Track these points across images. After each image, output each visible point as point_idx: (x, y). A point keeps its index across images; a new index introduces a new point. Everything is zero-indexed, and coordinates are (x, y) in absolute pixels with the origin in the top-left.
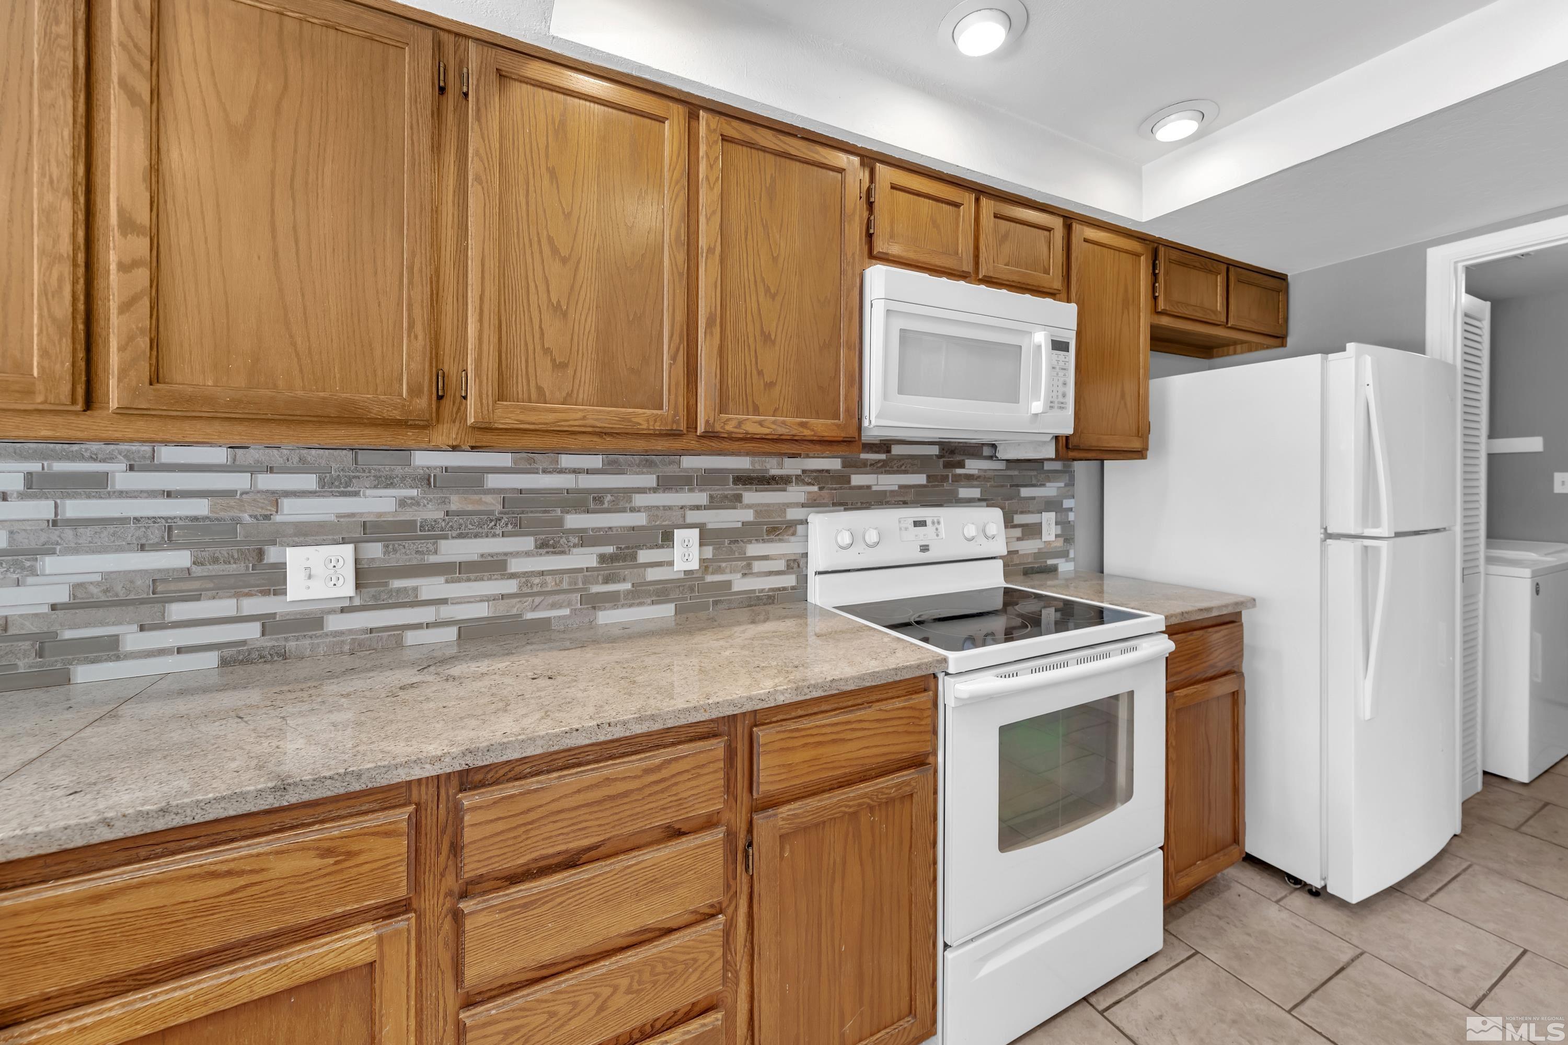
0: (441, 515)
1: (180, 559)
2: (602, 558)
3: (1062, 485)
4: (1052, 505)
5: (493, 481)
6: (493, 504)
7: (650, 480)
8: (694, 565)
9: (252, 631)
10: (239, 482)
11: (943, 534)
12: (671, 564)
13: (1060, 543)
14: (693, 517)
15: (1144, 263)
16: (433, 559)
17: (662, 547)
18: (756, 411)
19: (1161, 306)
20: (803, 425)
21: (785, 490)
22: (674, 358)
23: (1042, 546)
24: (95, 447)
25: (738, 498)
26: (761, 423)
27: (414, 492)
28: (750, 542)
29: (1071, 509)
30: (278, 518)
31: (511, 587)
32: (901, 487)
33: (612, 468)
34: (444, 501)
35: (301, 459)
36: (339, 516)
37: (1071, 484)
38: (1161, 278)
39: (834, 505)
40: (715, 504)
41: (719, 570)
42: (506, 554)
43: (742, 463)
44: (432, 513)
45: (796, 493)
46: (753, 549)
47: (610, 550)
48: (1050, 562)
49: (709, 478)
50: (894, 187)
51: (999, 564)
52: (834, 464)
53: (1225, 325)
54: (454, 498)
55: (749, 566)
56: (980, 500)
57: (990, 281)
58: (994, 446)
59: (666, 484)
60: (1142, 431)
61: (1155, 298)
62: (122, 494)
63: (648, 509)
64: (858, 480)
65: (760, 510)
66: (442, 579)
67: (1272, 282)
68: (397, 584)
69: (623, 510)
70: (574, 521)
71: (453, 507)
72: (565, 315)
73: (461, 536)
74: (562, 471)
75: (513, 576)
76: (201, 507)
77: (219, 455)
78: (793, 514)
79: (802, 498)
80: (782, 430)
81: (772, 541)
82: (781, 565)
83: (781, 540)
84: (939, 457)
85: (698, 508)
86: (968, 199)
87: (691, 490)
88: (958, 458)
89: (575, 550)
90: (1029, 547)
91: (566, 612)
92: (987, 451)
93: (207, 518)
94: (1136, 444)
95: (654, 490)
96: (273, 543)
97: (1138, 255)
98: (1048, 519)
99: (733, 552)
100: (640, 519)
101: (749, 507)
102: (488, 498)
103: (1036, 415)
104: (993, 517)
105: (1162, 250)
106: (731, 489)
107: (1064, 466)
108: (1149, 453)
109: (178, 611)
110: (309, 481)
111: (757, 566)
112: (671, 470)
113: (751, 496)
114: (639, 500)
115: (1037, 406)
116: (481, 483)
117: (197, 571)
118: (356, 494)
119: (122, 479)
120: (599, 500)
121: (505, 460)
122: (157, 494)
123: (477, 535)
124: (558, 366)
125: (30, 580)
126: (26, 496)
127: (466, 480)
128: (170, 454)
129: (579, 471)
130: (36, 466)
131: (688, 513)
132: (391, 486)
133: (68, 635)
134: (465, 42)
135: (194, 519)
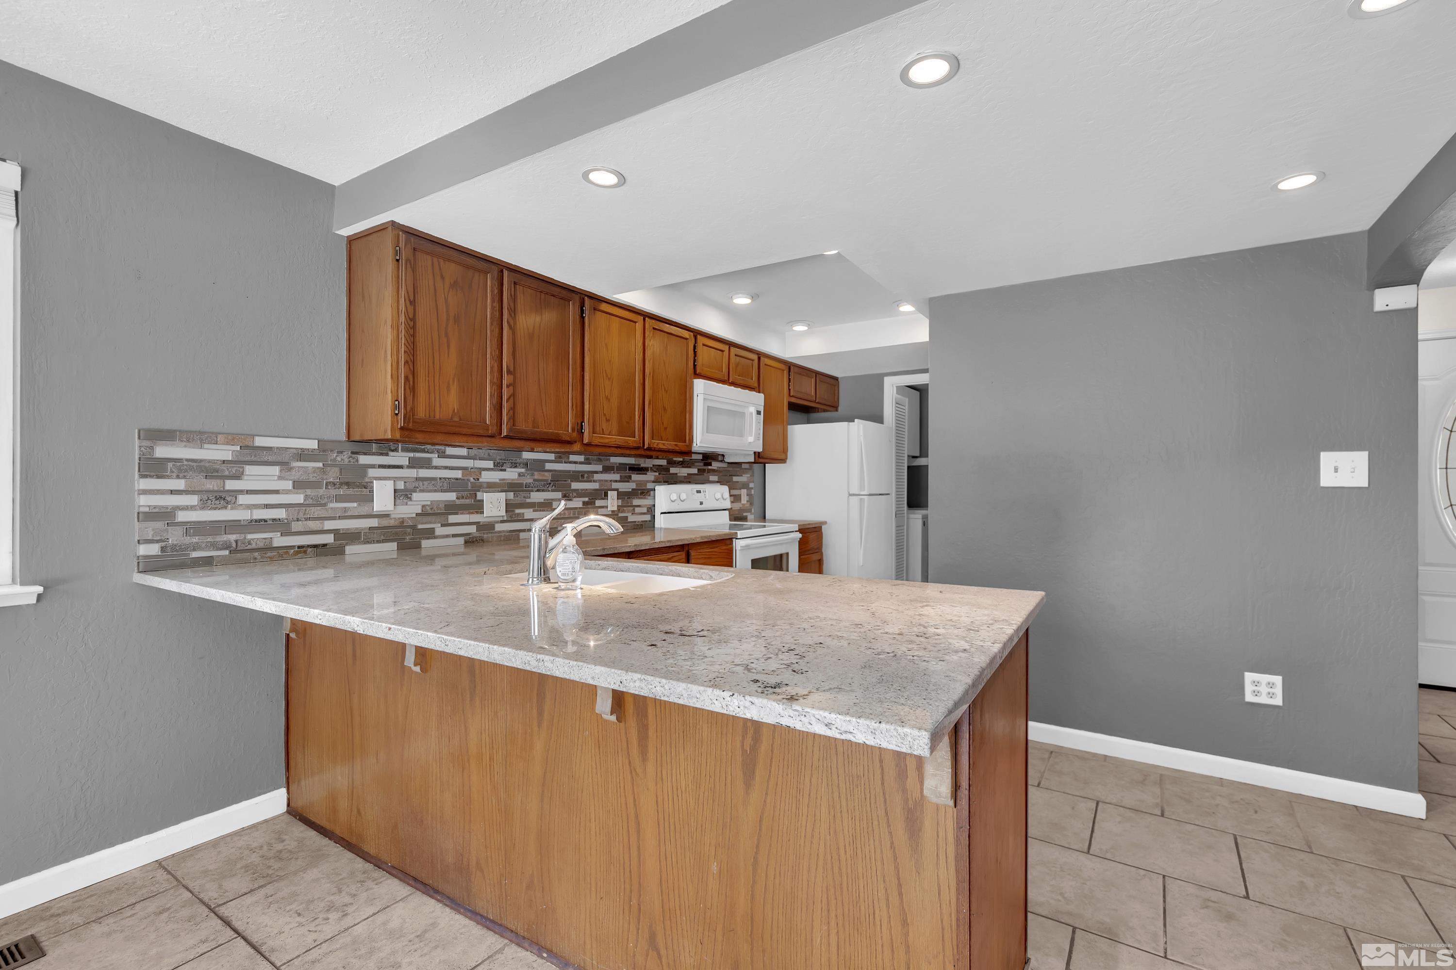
0: (531, 481)
1: (452, 496)
2: (584, 503)
3: (749, 476)
4: (745, 486)
5: (548, 466)
7: (599, 468)
8: (615, 508)
9: (472, 529)
10: (469, 463)
11: (707, 497)
12: (607, 507)
13: (748, 505)
14: (615, 485)
15: (786, 373)
16: (528, 501)
17: (603, 499)
18: (662, 440)
19: (792, 394)
20: (676, 445)
21: (646, 474)
22: (639, 418)
23: (741, 506)
24: (429, 447)
25: (630, 477)
26: (664, 444)
27: (523, 470)
28: (634, 498)
29: (752, 488)
30: (481, 480)
32: (688, 474)
33: (587, 462)
34: (533, 475)
35: (489, 455)
36: (500, 480)
37: (752, 475)
38: (792, 381)
39: (664, 482)
40: (622, 480)
41: (623, 512)
42: (552, 500)
43: (631, 461)
44: (528, 480)
45: (651, 476)
46: (636, 502)
47: (586, 499)
48: (745, 514)
49: (621, 467)
50: (704, 345)
51: (727, 512)
52: (663, 462)
53: (815, 402)
54: (536, 473)
55: (634, 509)
56: (718, 482)
57: (734, 384)
58: (723, 456)
59: (607, 469)
60: (785, 451)
61: (789, 390)
62: (436, 468)
63: (600, 481)
64: (673, 470)
65: (638, 483)
66: (532, 510)
67: (833, 381)
68: (518, 511)
69: (590, 481)
70: (575, 485)
71: (536, 477)
72: (609, 400)
73: (538, 491)
74: (570, 462)
76: (458, 474)
77: (463, 452)
78: (650, 486)
79: (652, 478)
80: (670, 447)
81: (641, 498)
82: (645, 510)
83: (645, 498)
84: (702, 460)
85: (616, 481)
86: (725, 348)
87: (614, 473)
88: (710, 461)
89: (574, 499)
90: (737, 506)
92: (720, 458)
93: (460, 479)
94: (783, 457)
95: (601, 472)
96: (479, 491)
97: (783, 370)
98: (744, 492)
99: (628, 503)
100: (596, 486)
101: (634, 481)
102: (546, 474)
103: (750, 443)
104: (725, 489)
105: (792, 368)
106: (627, 473)
107: (750, 466)
108: (788, 461)
109: (452, 519)
110: (490, 464)
111: (637, 510)
112: (607, 464)
113: (635, 477)
114: (596, 477)
115: (751, 439)
116: (544, 466)
117: (458, 502)
118: (505, 470)
119: (437, 461)
120: (583, 476)
121: (552, 457)
122: (446, 468)
123: (543, 491)
124: (608, 421)
125: (409, 503)
126: (409, 467)
127: (539, 465)
128: (450, 451)
129: (576, 463)
130: (412, 455)
131: (613, 483)
132: (516, 467)
133: (420, 527)
134: (586, 298)
135: (457, 479)
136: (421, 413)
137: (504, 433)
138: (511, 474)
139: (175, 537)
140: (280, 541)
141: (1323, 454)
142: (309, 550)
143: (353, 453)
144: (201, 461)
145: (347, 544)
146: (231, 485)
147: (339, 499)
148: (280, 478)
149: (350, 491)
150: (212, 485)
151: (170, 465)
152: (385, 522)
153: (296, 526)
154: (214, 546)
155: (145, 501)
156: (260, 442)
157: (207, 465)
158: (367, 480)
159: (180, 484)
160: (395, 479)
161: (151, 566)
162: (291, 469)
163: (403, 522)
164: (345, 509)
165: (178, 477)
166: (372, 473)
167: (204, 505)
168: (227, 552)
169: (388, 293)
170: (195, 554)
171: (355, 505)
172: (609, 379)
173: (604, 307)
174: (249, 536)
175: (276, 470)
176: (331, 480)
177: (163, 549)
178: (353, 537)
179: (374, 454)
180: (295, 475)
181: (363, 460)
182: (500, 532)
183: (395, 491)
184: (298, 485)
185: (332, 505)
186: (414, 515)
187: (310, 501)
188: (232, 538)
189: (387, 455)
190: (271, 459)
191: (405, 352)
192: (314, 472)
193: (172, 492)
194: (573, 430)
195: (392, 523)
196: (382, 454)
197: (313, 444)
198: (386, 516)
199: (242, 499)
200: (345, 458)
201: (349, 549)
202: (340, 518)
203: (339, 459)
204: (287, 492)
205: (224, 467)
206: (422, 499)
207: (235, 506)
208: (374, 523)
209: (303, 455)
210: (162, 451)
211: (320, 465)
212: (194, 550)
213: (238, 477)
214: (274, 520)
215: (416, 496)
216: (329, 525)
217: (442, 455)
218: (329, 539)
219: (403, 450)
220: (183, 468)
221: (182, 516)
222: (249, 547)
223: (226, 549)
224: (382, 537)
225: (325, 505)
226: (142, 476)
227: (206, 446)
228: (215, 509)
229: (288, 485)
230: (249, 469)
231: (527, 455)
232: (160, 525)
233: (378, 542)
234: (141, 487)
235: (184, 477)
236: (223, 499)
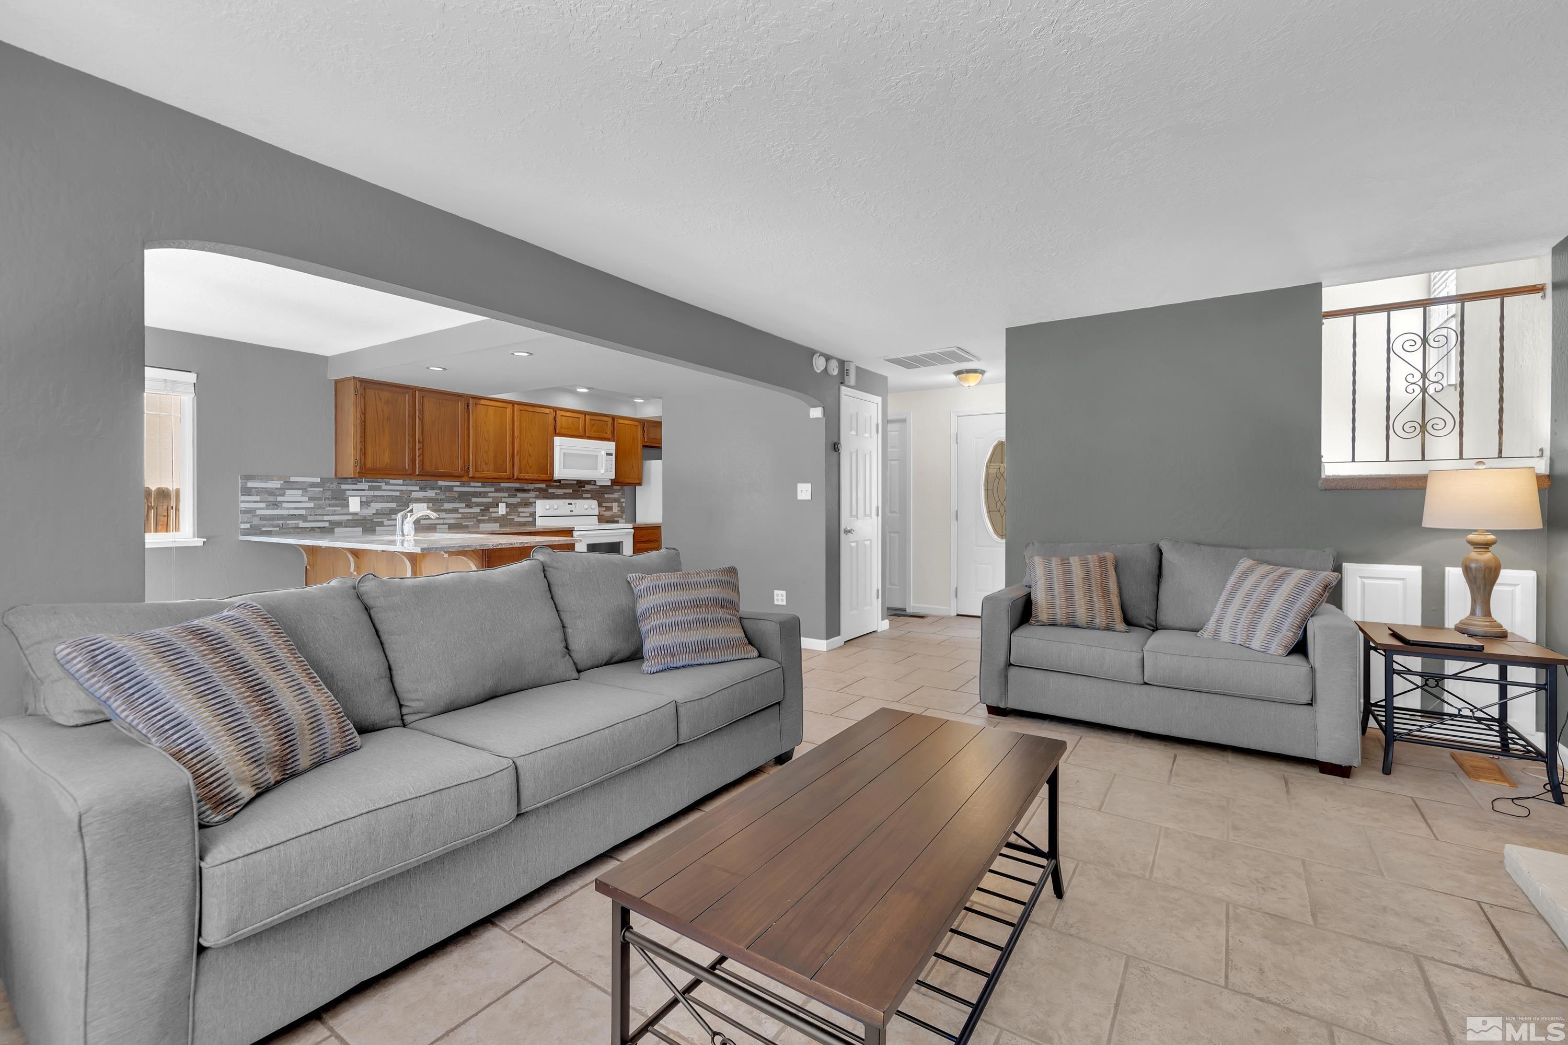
0: (444, 497)
1: (394, 505)
2: (481, 510)
3: (618, 494)
4: (615, 500)
5: (455, 489)
6: (456, 495)
7: (493, 490)
8: (504, 513)
10: (404, 488)
11: (578, 508)
12: (498, 512)
13: (620, 513)
14: (504, 500)
15: (640, 428)
17: (496, 508)
18: (528, 473)
19: (646, 440)
20: (539, 476)
21: (529, 493)
22: (510, 462)
23: (612, 513)
25: (516, 495)
26: (529, 476)
27: (438, 491)
28: (519, 508)
29: (623, 502)
30: (411, 497)
31: (460, 516)
32: (564, 493)
33: (483, 486)
34: (445, 494)
35: (416, 483)
36: (424, 496)
37: (624, 493)
38: (646, 432)
39: (544, 498)
40: (510, 496)
41: (511, 515)
42: (459, 508)
43: (517, 485)
44: (442, 497)
45: (532, 494)
46: (520, 510)
47: (483, 508)
48: (616, 519)
49: (508, 490)
50: (562, 416)
51: (597, 517)
52: (543, 486)
54: (447, 493)
55: (519, 514)
56: (590, 498)
57: (589, 438)
58: (595, 481)
59: (497, 491)
60: (641, 478)
61: (645, 437)
62: (384, 490)
63: (492, 497)
64: (550, 491)
65: (522, 499)
66: (444, 513)
69: (486, 497)
70: (474, 500)
71: (447, 495)
72: (487, 453)
73: (449, 503)
74: (471, 487)
75: (460, 513)
76: (398, 494)
77: (401, 482)
78: (531, 500)
79: (534, 496)
80: (534, 478)
81: (526, 508)
82: (528, 515)
83: (528, 508)
84: (576, 484)
85: (505, 497)
86: (582, 416)
87: (504, 493)
88: (582, 485)
89: (474, 508)
90: (608, 514)
91: (472, 523)
92: (592, 483)
93: (398, 496)
94: (637, 481)
95: (494, 492)
96: (410, 502)
97: (637, 426)
98: (612, 504)
99: (515, 510)
100: (490, 500)
101: (519, 497)
102: (454, 493)
103: (602, 474)
104: (594, 503)
105: (646, 423)
106: (514, 493)
107: (618, 488)
108: (643, 484)
110: (417, 488)
111: (521, 514)
112: (498, 487)
113: (519, 495)
114: (490, 495)
115: (602, 471)
116: (453, 489)
117: (397, 508)
118: (427, 491)
119: (384, 487)
120: (480, 494)
121: (458, 484)
122: (390, 490)
123: (452, 503)
124: (486, 464)
125: (369, 508)
126: (368, 490)
127: (450, 489)
128: (392, 481)
129: (476, 487)
130: (370, 484)
131: (503, 499)
132: (433, 490)
133: (375, 520)
134: (470, 399)
135: (396, 496)
136: (369, 464)
137: (417, 473)
138: (431, 494)
139: (256, 521)
140: (302, 524)
141: (798, 484)
142: (317, 529)
143: (338, 483)
144: (266, 488)
145: (336, 527)
146: (280, 499)
147: (331, 506)
148: (302, 496)
149: (337, 502)
150: (271, 499)
151: (254, 490)
152: (356, 517)
153: (310, 518)
154: (273, 526)
155: (243, 506)
156: (293, 479)
157: (269, 490)
158: (346, 497)
159: (258, 498)
160: (361, 496)
161: (246, 533)
162: (307, 491)
163: (365, 518)
164: (335, 511)
165: (257, 495)
166: (348, 493)
167: (267, 508)
168: (278, 529)
169: (352, 410)
170: (264, 529)
171: (340, 508)
172: (487, 441)
173: (483, 402)
174: (288, 522)
175: (300, 492)
176: (327, 496)
177: (251, 526)
178: (339, 524)
179: (349, 484)
180: (310, 494)
181: (344, 487)
182: (422, 524)
183: (361, 502)
184: (311, 499)
185: (327, 508)
186: (372, 514)
187: (316, 507)
188: (281, 522)
189: (356, 484)
190: (297, 487)
191: (360, 437)
192: (319, 493)
193: (254, 502)
194: (461, 470)
195: (359, 518)
196: (353, 484)
197: (318, 480)
198: (356, 514)
199: (285, 505)
200: (334, 486)
201: (336, 530)
202: (332, 515)
203: (331, 486)
204: (305, 502)
205: (276, 491)
206: (376, 506)
207: (282, 508)
208: (350, 517)
209: (313, 485)
210: (250, 484)
211: (322, 489)
212: (264, 527)
213: (283, 495)
214: (299, 515)
215: (372, 505)
216: (326, 518)
217: (388, 484)
218: (327, 524)
219: (365, 482)
220: (259, 491)
221: (259, 512)
222: (288, 527)
223: (277, 527)
224: (354, 525)
225: (324, 508)
226: (242, 495)
227: (269, 482)
228: (273, 509)
229: (306, 499)
230: (288, 492)
231: (440, 483)
232: (249, 516)
233: (352, 527)
234: (242, 500)
235: (259, 495)
236: (276, 505)
